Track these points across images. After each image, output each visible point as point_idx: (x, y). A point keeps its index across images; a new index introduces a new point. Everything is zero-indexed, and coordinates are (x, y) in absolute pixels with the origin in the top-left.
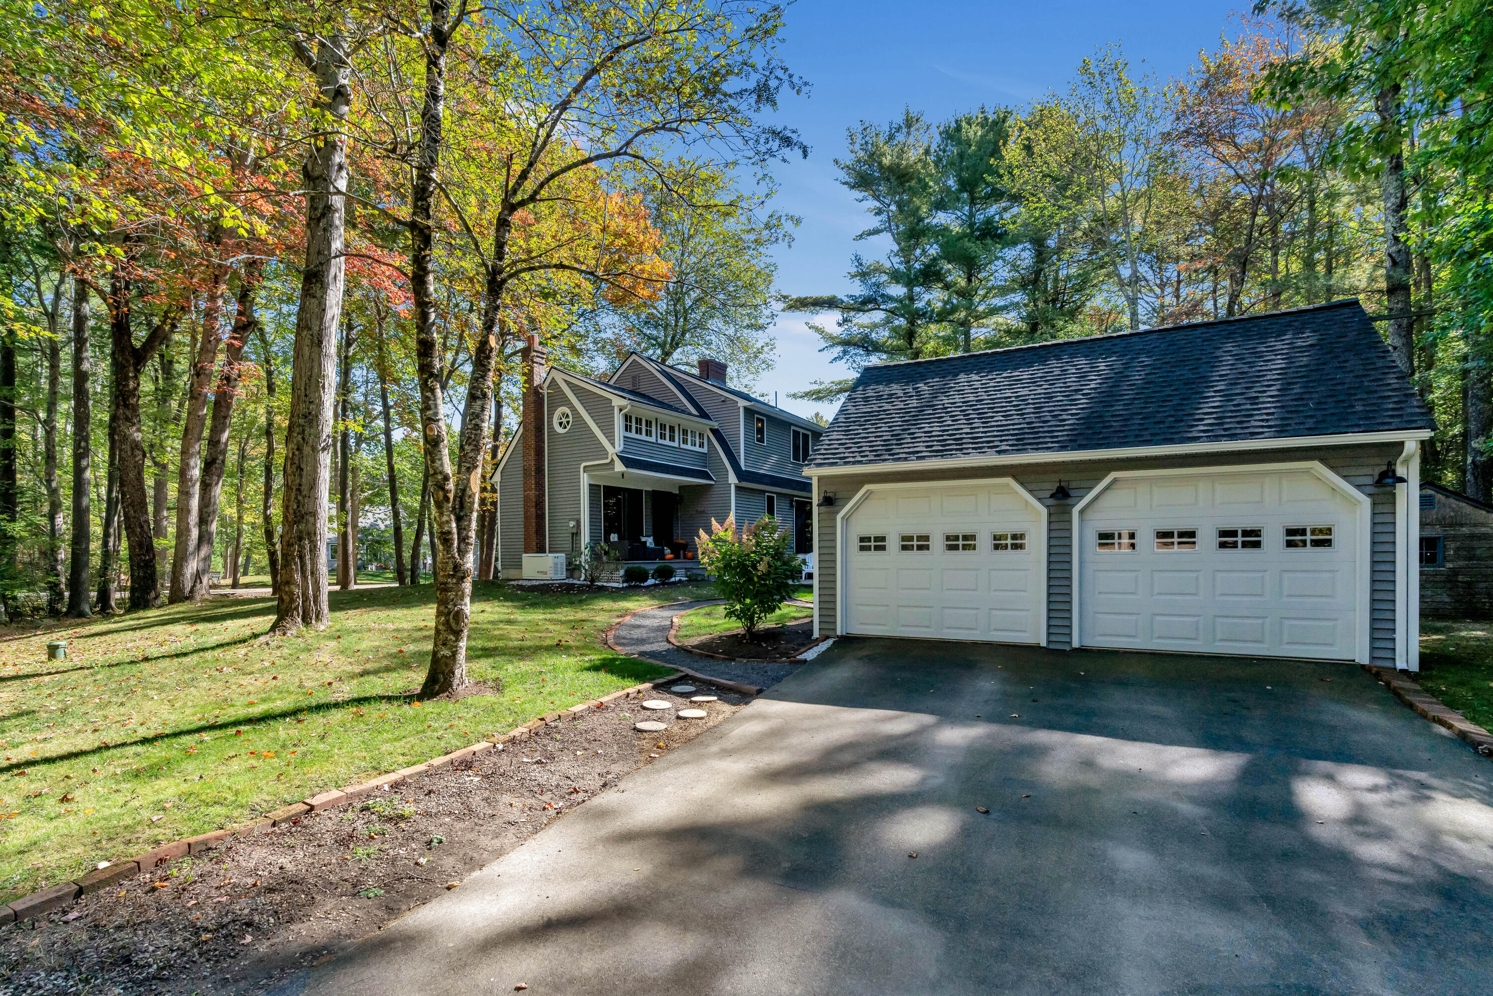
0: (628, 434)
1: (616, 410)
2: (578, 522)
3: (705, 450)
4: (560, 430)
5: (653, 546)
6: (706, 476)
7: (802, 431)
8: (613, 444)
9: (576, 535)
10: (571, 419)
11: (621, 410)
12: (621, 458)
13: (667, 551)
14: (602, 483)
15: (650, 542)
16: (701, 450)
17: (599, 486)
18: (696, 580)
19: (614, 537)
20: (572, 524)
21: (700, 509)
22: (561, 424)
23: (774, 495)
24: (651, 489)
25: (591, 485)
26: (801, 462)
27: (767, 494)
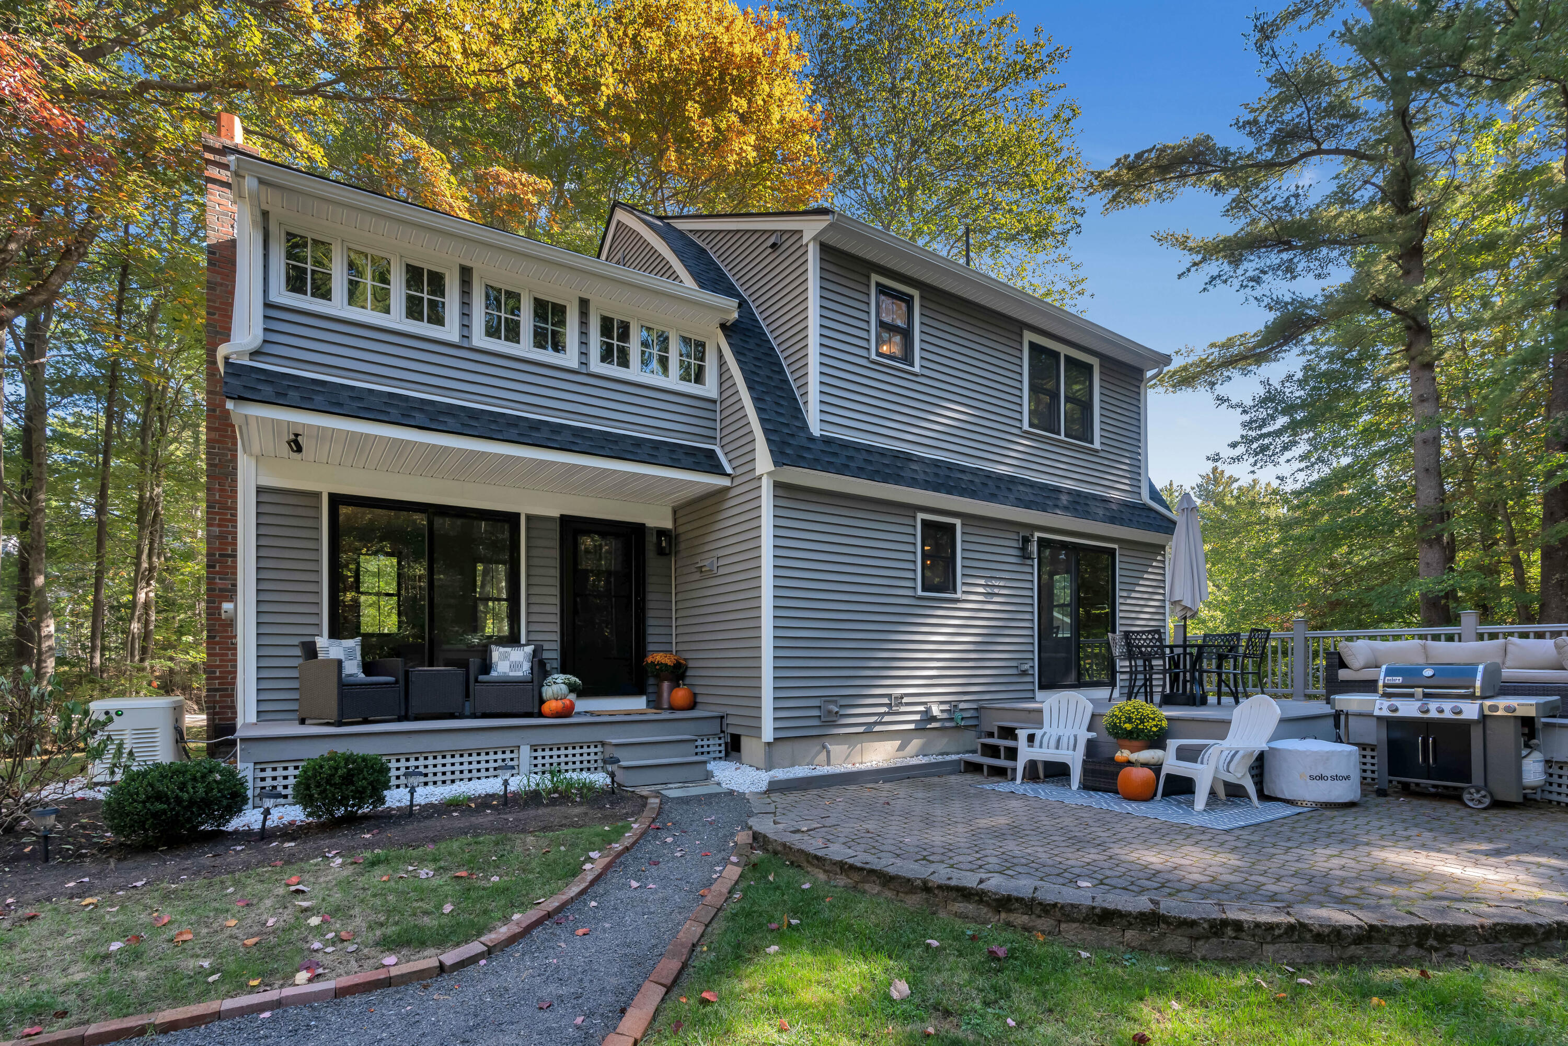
3: (706, 389)
7: (1063, 350)
14: (328, 487)
16: (687, 387)
17: (317, 495)
21: (706, 566)
23: (958, 522)
24: (556, 513)
25: (260, 490)
26: (1062, 437)
27: (920, 516)
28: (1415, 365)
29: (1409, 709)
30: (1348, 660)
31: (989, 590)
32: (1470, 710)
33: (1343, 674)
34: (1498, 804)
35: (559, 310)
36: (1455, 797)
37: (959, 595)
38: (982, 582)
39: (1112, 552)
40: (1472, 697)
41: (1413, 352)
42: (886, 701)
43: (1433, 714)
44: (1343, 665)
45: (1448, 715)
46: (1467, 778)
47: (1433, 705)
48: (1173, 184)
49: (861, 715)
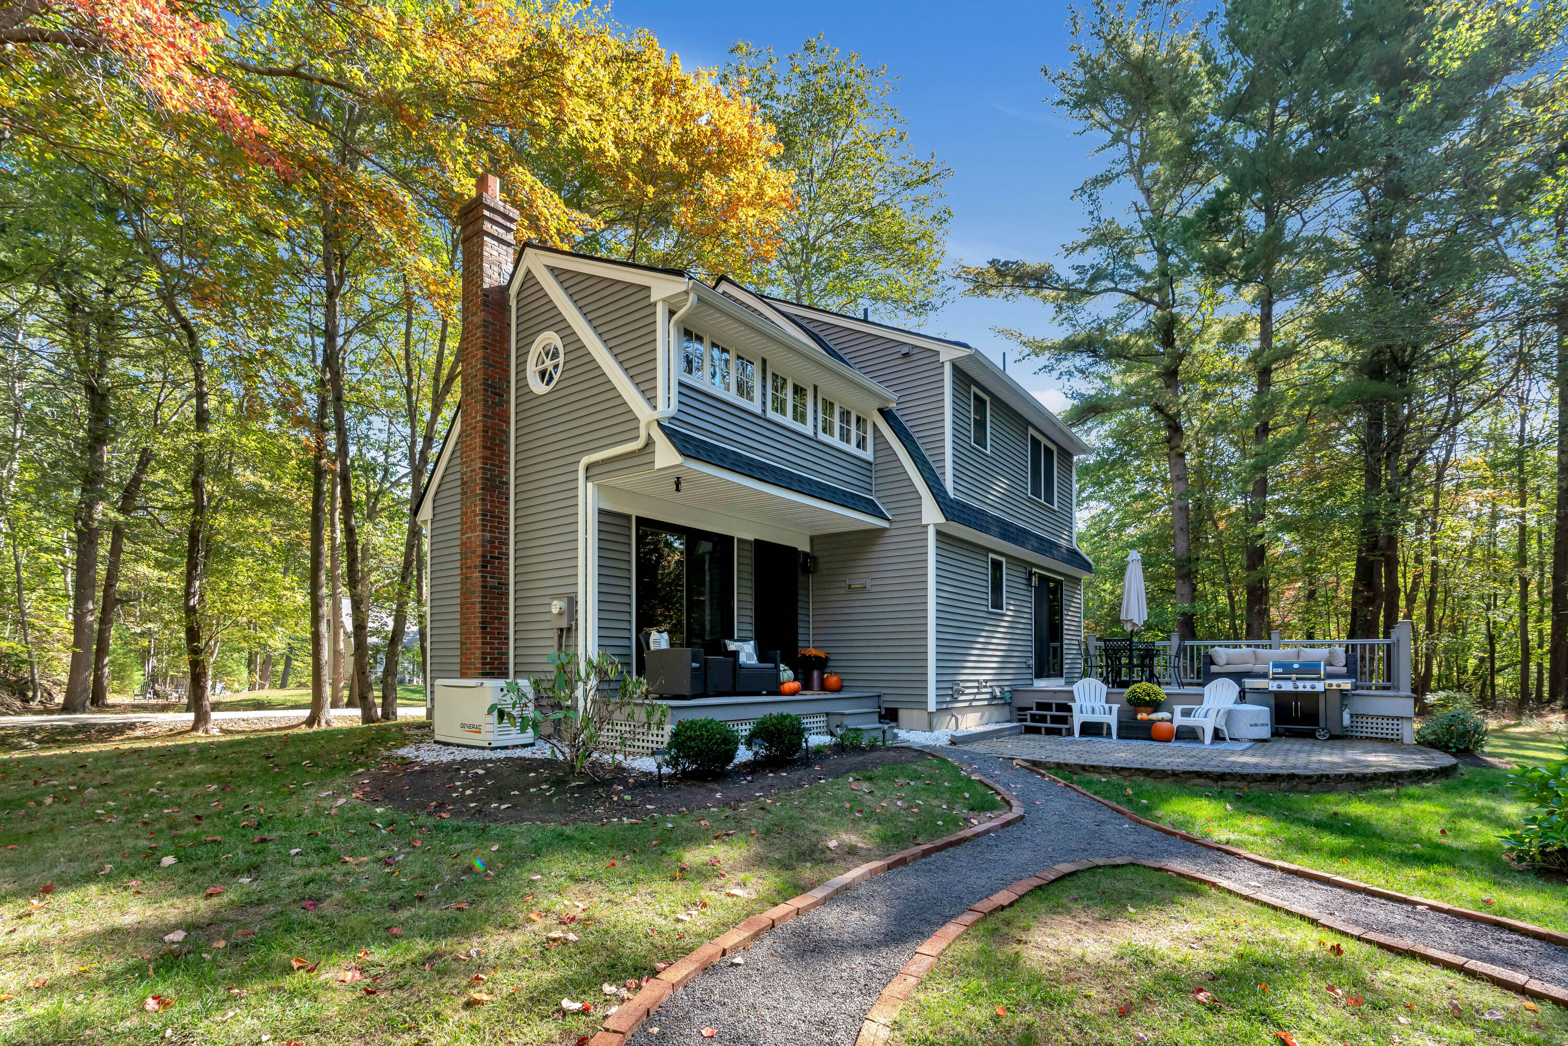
0: (688, 380)
1: (661, 312)
2: (572, 602)
3: (868, 454)
4: (538, 387)
5: (754, 661)
6: (871, 508)
7: (1044, 441)
8: (651, 401)
9: (567, 633)
10: (561, 360)
11: (672, 313)
12: (670, 434)
13: (786, 674)
14: (635, 511)
15: (747, 653)
16: (859, 453)
17: (628, 517)
18: (857, 749)
19: (659, 640)
20: (556, 606)
21: (857, 584)
22: (543, 374)
23: (1003, 559)
24: (751, 537)
25: (601, 512)
26: (1041, 500)
27: (991, 555)
28: (1173, 453)
29: (1287, 686)
30: (1216, 660)
31: (1015, 608)
32: (1320, 686)
33: (1213, 669)
34: (1333, 737)
36: (1311, 735)
37: (1004, 611)
38: (1014, 602)
40: (1319, 679)
41: (1173, 444)
42: (976, 685)
43: (1301, 689)
44: (1213, 663)
45: (1308, 689)
46: (1317, 724)
47: (1300, 684)
48: (1017, 291)
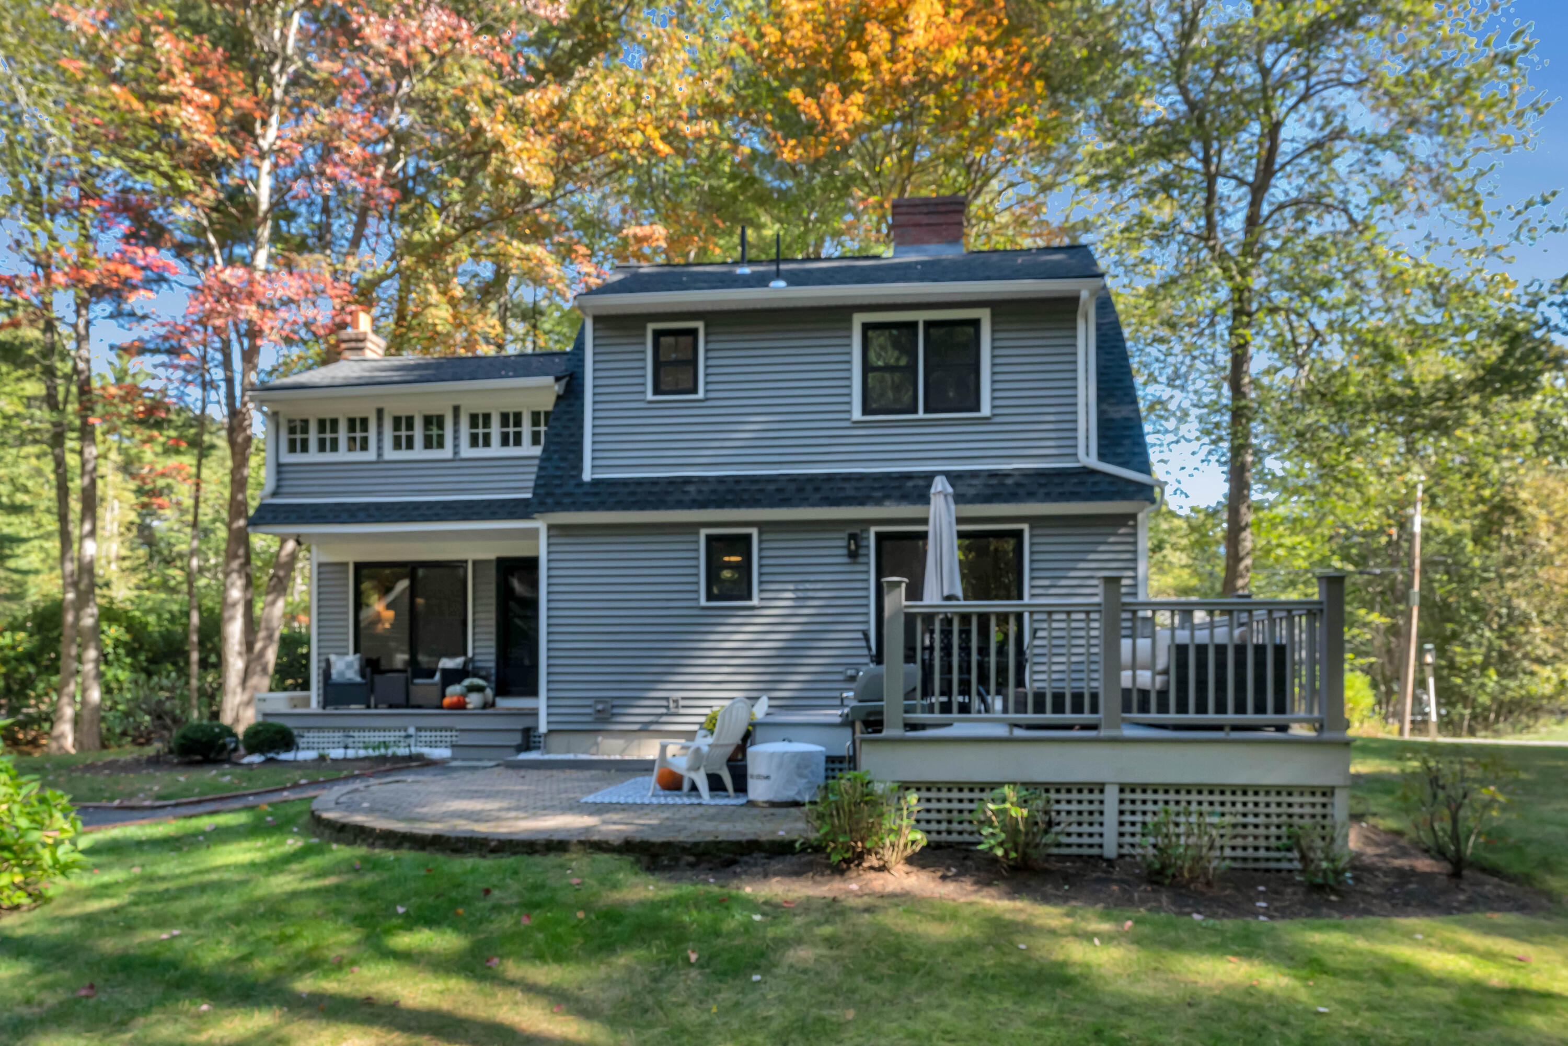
7: (923, 316)
14: (350, 558)
17: (346, 564)
23: (755, 531)
26: (921, 415)
27: (704, 532)
31: (800, 594)
35: (439, 421)
37: (755, 602)
38: (791, 587)
39: (1019, 534)
42: (664, 703)
49: (637, 715)
